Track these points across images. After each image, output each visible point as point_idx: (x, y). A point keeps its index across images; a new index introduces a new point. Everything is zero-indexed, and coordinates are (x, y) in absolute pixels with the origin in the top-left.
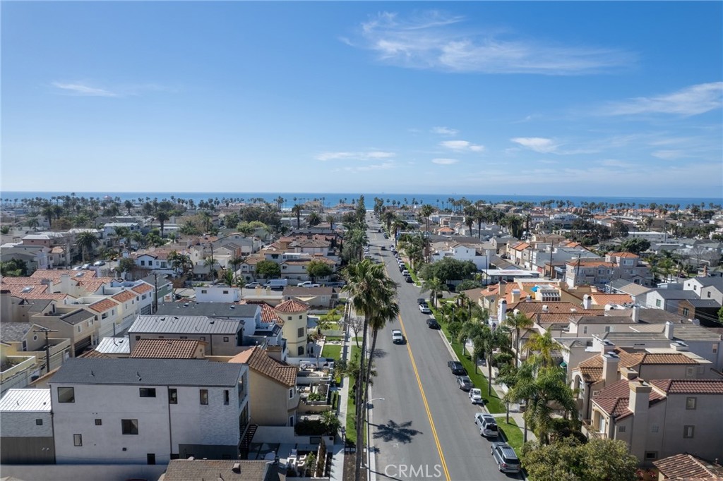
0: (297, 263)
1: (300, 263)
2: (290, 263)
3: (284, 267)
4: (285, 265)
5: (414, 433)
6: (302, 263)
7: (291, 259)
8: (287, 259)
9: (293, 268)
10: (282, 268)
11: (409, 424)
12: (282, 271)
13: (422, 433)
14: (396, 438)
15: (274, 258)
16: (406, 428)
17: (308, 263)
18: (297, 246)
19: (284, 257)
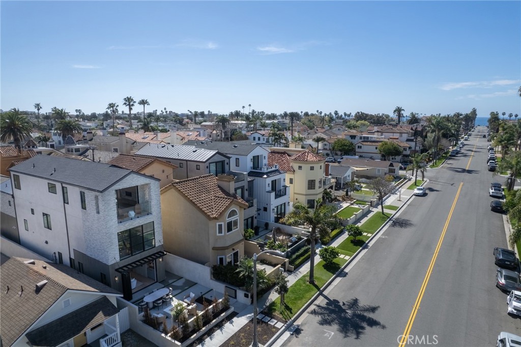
0: (371, 144)
1: (374, 144)
2: (364, 143)
3: (358, 147)
4: (360, 145)
5: (373, 323)
6: (376, 144)
7: (366, 140)
8: (363, 140)
9: (367, 148)
10: (357, 147)
11: (373, 310)
12: (357, 150)
13: (384, 327)
14: (340, 324)
15: (352, 139)
16: (366, 314)
17: (380, 144)
18: (378, 132)
19: (361, 138)
